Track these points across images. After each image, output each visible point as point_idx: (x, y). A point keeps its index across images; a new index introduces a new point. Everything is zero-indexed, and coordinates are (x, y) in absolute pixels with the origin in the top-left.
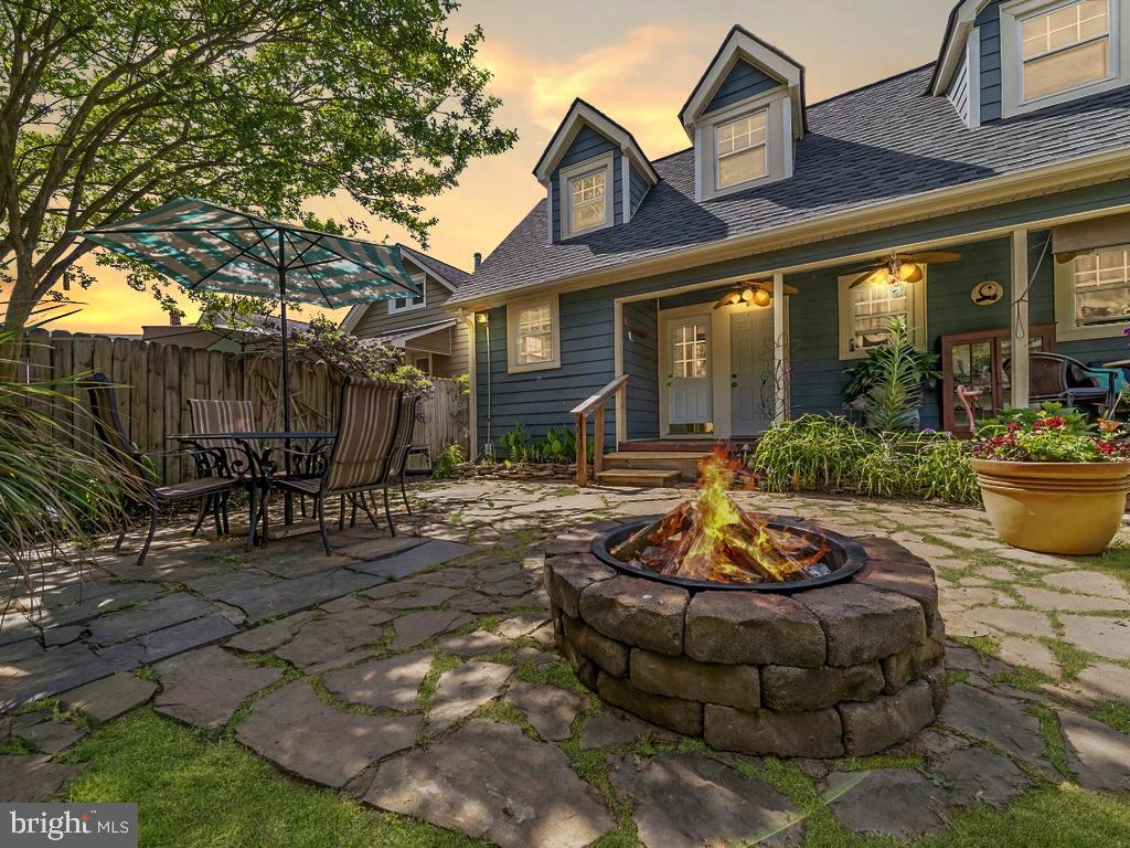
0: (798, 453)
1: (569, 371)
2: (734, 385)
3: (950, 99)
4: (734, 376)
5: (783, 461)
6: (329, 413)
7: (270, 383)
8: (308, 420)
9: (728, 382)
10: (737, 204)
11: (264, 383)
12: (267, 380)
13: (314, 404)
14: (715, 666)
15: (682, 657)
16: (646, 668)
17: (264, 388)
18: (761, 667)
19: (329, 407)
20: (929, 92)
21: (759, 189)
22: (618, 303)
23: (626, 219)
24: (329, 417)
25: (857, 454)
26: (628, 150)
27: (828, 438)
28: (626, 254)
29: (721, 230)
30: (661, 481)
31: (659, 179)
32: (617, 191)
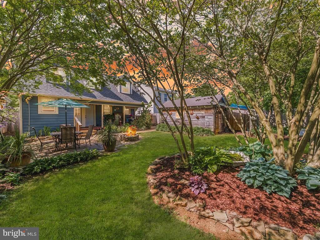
1: (60, 115)
3: (116, 86)
4: (86, 116)
10: (95, 91)
29: (94, 96)
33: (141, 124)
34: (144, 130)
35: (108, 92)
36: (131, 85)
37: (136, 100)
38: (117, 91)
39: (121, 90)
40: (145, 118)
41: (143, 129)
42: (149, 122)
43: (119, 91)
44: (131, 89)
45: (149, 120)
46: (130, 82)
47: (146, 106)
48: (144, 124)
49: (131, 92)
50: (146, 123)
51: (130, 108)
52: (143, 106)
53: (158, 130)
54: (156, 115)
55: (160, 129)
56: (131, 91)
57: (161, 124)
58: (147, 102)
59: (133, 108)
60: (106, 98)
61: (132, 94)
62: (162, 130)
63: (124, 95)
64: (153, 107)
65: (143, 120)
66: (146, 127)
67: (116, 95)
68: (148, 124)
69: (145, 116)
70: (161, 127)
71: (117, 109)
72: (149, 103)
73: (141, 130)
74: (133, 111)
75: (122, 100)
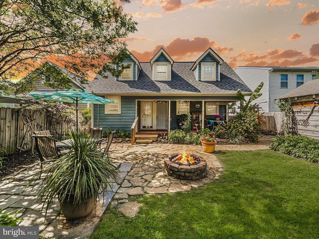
0: (175, 137)
1: (123, 115)
2: (157, 118)
3: (194, 72)
4: (157, 116)
5: (173, 138)
6: (45, 125)
7: (27, 118)
8: (39, 129)
9: (156, 117)
10: (162, 84)
11: (25, 118)
12: (26, 116)
13: (41, 123)
14: (193, 173)
15: (191, 172)
16: (187, 174)
17: (25, 119)
18: (197, 172)
19: (45, 124)
20: (191, 69)
21: (165, 81)
22: (136, 100)
23: (136, 80)
24: (45, 127)
25: (185, 137)
26: (137, 64)
27: (180, 134)
28: (140, 90)
29: (159, 90)
30: (150, 143)
31: (142, 69)
32: (134, 72)
33: (234, 132)
34: (240, 144)
35: (180, 83)
36: (217, 67)
37: (226, 89)
38: (195, 79)
39: (200, 77)
40: (244, 120)
41: (238, 142)
42: (252, 128)
43: (197, 79)
44: (217, 72)
45: (251, 125)
46: (216, 62)
47: (247, 98)
48: (241, 132)
49: (217, 78)
50: (247, 131)
51: (218, 104)
52: (240, 97)
53: (275, 150)
54: (275, 114)
55: (282, 149)
56: (217, 75)
57: (286, 135)
58: (250, 91)
59: (224, 104)
61: (219, 80)
62: (289, 153)
63: (204, 83)
64: (268, 101)
65: (239, 124)
66: (245, 137)
67: (190, 85)
68: (250, 133)
69: (244, 117)
70: (286, 144)
71: (197, 107)
72: (253, 91)
73: (233, 144)
74: (224, 109)
75: (199, 91)
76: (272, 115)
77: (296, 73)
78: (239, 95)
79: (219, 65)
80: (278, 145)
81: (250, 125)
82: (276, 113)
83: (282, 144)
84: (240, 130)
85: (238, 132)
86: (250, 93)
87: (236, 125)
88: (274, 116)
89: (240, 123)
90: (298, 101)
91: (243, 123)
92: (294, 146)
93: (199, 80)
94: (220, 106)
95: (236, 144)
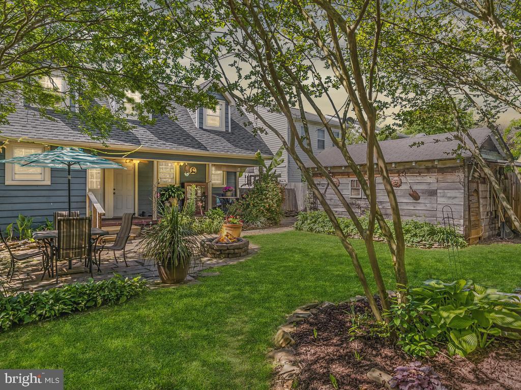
1: (55, 187)
2: (114, 193)
3: (188, 110)
4: (114, 189)
9: (112, 192)
21: (140, 122)
30: (133, 238)
33: (254, 212)
34: (263, 228)
35: (170, 129)
36: (227, 109)
37: (241, 147)
38: (192, 123)
39: (201, 123)
40: (265, 195)
41: (260, 226)
42: (275, 205)
43: (197, 125)
44: (227, 118)
45: (274, 201)
46: (226, 100)
47: (268, 163)
48: (263, 212)
49: (227, 126)
50: (269, 210)
51: (224, 169)
52: (258, 162)
53: (300, 230)
54: (295, 186)
55: (306, 227)
56: (227, 122)
57: (309, 211)
58: (271, 153)
59: (233, 170)
60: (164, 143)
61: (230, 131)
62: (311, 230)
63: (209, 133)
64: (287, 166)
65: (259, 200)
66: (268, 219)
67: (188, 136)
68: (272, 212)
69: (266, 190)
70: (309, 221)
71: (193, 172)
72: (274, 155)
73: (255, 229)
74: (233, 177)
75: (205, 148)
76: (292, 188)
77: (317, 126)
78: (258, 159)
79: (229, 107)
80: (302, 224)
81: (272, 201)
82: (297, 183)
83: (306, 222)
84: (262, 208)
85: (259, 211)
86: (271, 156)
87: (256, 202)
88: (294, 189)
89: (261, 199)
90: (318, 172)
91: (264, 199)
92: (315, 222)
93: (200, 128)
94: (228, 172)
95: (258, 229)
